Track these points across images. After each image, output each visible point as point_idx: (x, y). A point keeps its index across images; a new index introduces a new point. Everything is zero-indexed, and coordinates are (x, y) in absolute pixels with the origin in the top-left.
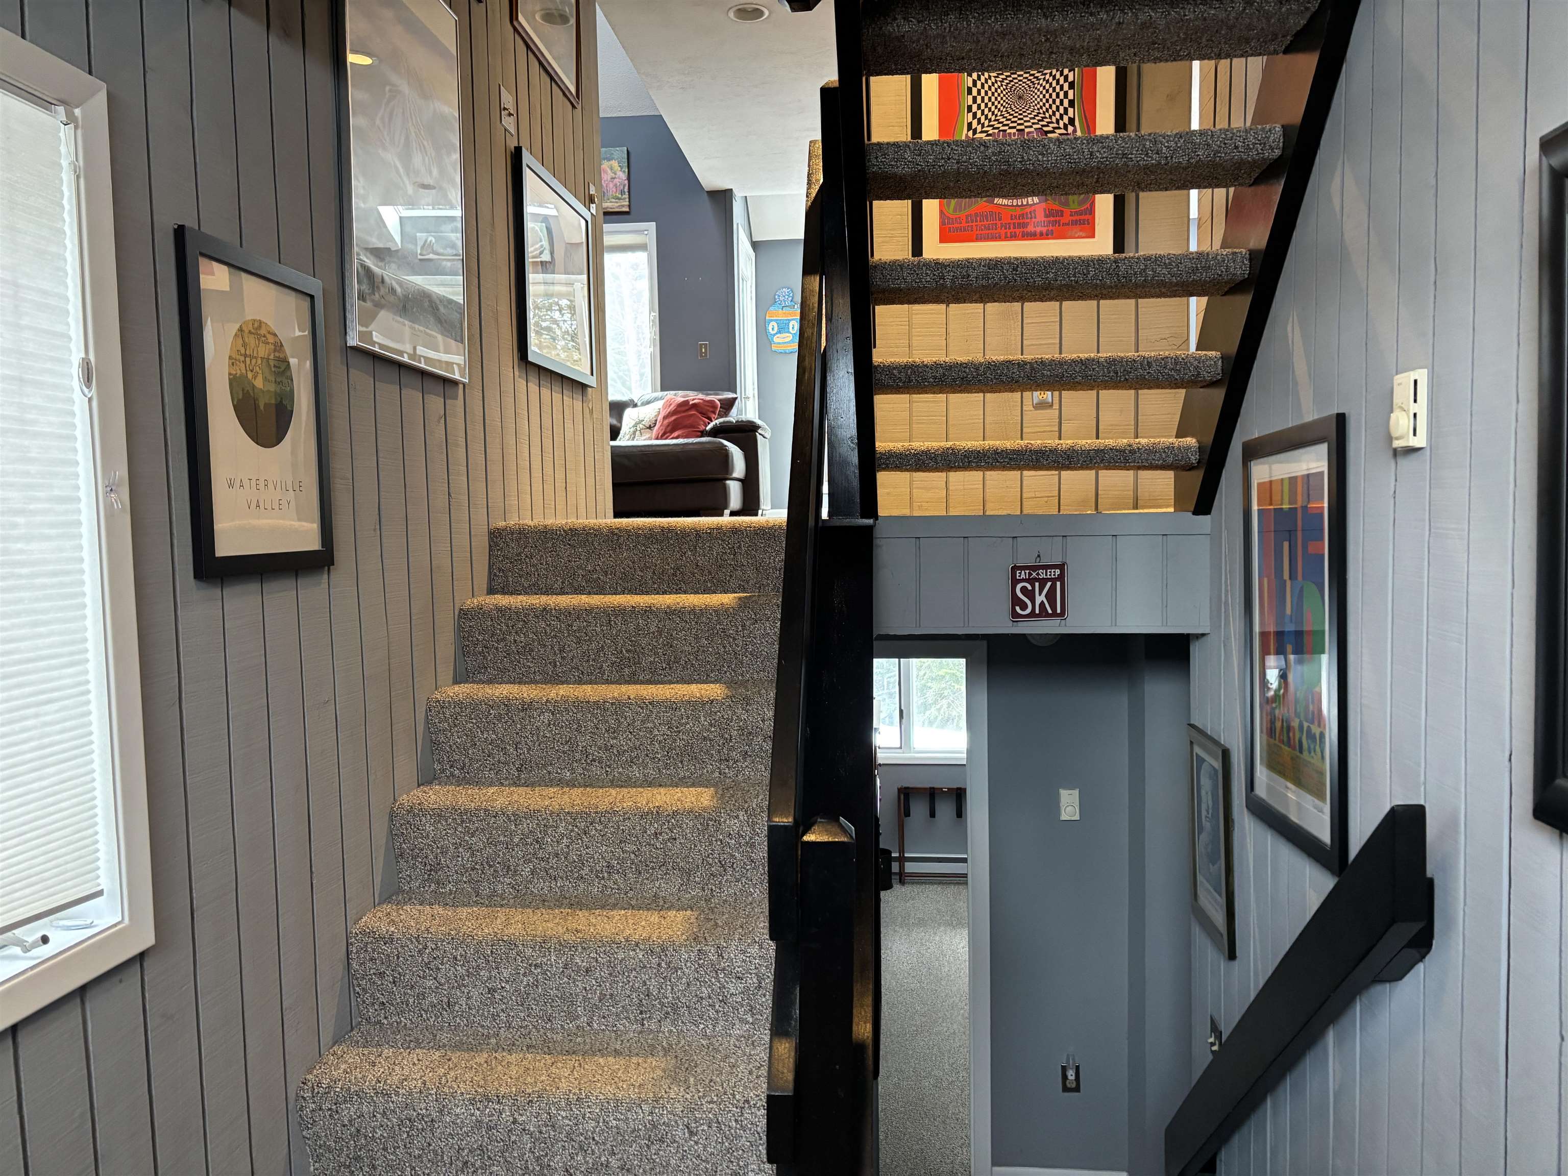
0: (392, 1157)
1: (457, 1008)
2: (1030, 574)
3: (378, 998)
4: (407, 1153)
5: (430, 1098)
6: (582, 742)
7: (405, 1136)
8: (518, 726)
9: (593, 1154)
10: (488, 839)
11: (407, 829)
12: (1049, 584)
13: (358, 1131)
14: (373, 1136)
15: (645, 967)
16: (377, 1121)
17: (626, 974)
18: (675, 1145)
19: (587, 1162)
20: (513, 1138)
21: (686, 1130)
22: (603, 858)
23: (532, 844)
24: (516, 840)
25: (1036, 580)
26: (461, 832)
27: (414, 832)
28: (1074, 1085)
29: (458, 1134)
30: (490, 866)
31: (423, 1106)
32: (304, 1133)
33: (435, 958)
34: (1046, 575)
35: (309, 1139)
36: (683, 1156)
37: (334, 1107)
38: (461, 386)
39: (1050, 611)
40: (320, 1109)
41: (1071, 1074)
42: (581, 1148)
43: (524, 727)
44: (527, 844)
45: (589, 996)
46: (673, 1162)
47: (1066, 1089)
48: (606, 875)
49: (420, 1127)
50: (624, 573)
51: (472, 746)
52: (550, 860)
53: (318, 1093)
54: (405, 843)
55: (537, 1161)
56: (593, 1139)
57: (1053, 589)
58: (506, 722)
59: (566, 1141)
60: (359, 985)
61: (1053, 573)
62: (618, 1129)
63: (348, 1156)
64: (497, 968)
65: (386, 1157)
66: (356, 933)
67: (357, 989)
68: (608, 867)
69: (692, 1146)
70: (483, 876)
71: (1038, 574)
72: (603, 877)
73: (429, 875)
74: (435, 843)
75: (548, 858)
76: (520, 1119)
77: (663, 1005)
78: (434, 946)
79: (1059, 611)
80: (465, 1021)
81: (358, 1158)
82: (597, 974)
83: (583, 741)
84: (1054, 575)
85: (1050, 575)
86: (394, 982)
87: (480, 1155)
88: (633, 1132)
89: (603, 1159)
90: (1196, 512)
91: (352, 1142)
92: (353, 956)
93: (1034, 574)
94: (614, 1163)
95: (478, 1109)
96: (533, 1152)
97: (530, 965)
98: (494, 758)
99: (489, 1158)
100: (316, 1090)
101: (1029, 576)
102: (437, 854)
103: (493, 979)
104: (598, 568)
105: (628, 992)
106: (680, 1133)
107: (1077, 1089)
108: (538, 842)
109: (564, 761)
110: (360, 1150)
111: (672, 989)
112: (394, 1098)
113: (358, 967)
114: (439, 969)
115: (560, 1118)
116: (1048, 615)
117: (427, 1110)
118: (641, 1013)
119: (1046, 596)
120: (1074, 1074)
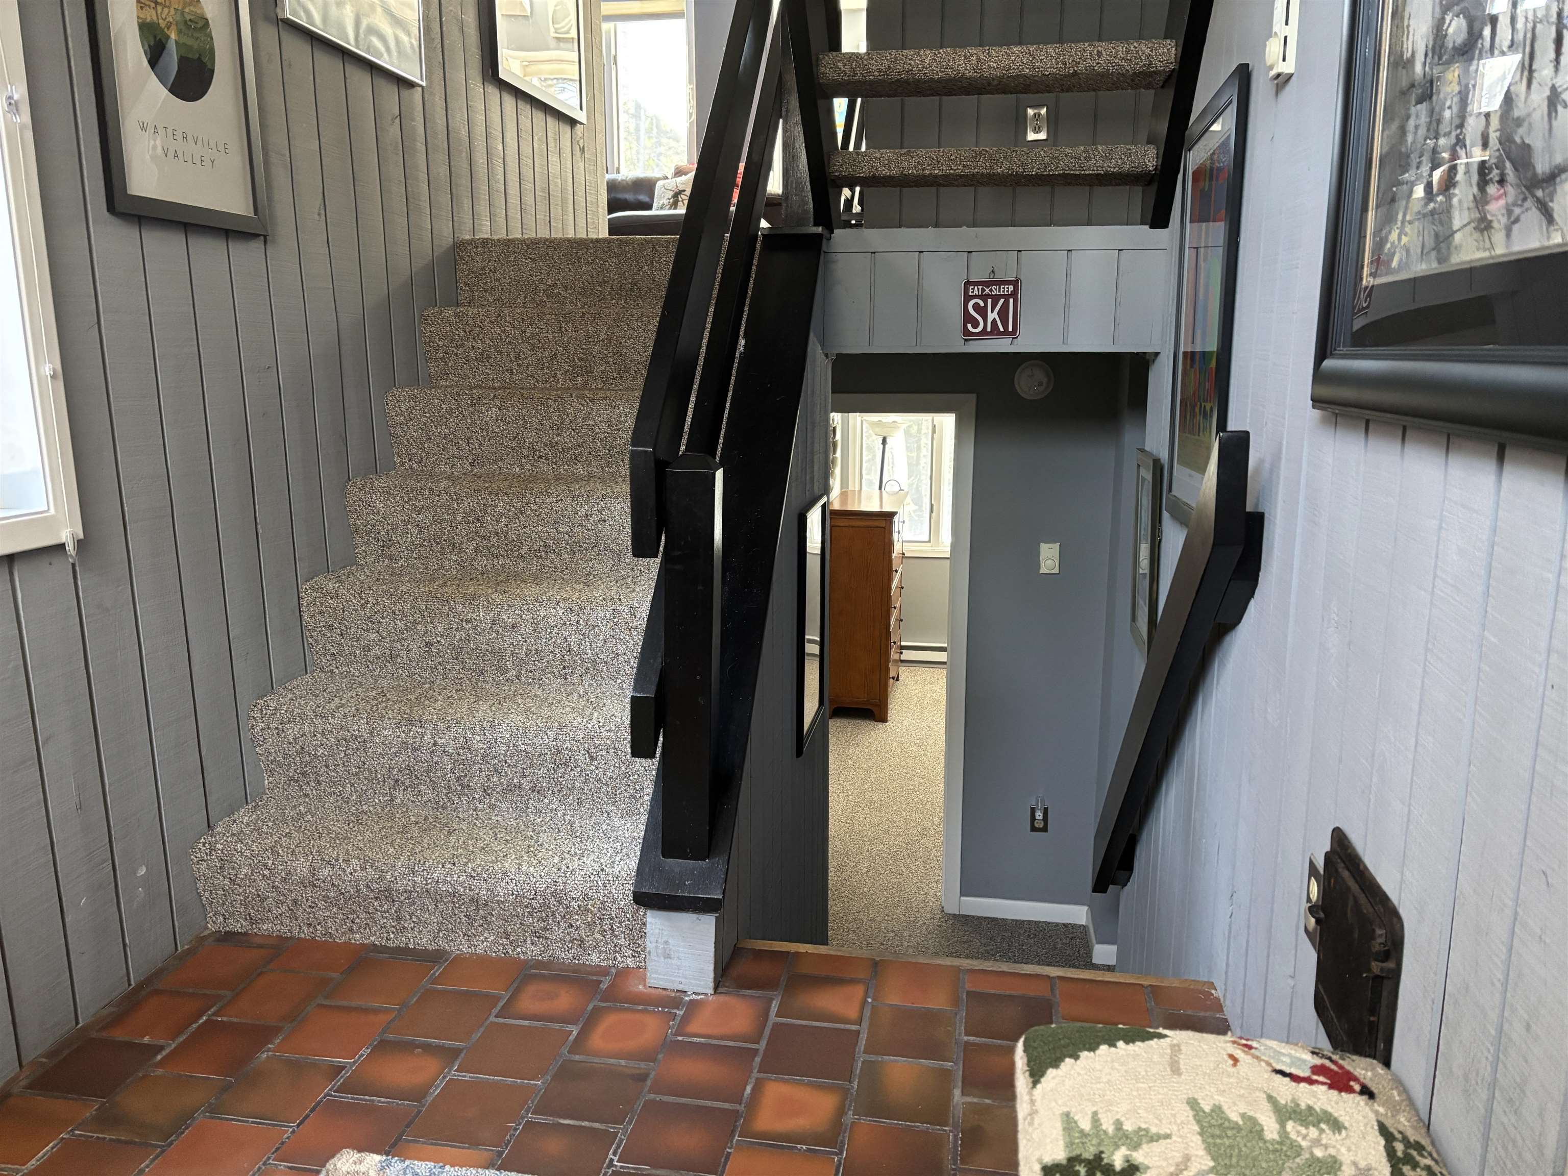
0: (333, 774)
1: (399, 661)
2: (983, 290)
3: (329, 649)
4: (345, 770)
5: (361, 721)
6: (528, 438)
7: (343, 755)
8: (469, 421)
9: (506, 776)
10: (433, 517)
11: (359, 506)
12: (1002, 300)
13: (302, 748)
14: (316, 754)
15: (565, 624)
16: (318, 740)
17: (549, 630)
18: (579, 769)
19: (502, 784)
20: (436, 759)
21: (587, 755)
22: (540, 538)
23: (473, 522)
24: (459, 518)
25: (988, 296)
26: (408, 509)
27: (366, 509)
28: (1041, 826)
29: (388, 754)
30: (437, 543)
31: (356, 728)
32: (257, 749)
33: (376, 612)
34: (999, 291)
35: (262, 755)
36: (586, 779)
37: (280, 727)
38: (420, 89)
39: (1002, 329)
40: (268, 728)
41: (1039, 815)
42: (496, 770)
43: (474, 422)
44: (469, 523)
45: (517, 651)
46: (577, 785)
47: (1034, 829)
48: (543, 554)
49: (354, 747)
50: (584, 289)
51: (427, 439)
52: (491, 539)
53: (266, 714)
54: (359, 520)
55: (458, 781)
56: (506, 762)
57: (1005, 306)
58: (457, 417)
59: (481, 764)
60: (312, 637)
61: (1006, 290)
62: (526, 753)
63: (295, 771)
64: (432, 623)
65: (328, 774)
66: (306, 588)
67: (310, 640)
68: (545, 546)
69: (593, 771)
70: (431, 552)
71: (991, 291)
72: (541, 556)
73: (382, 551)
74: (386, 520)
75: (489, 537)
76: (440, 741)
77: (583, 661)
78: (374, 601)
79: (1010, 329)
80: (407, 673)
81: (304, 774)
82: (523, 631)
83: (530, 437)
84: (1008, 291)
85: (1003, 291)
86: (342, 635)
87: (408, 774)
88: (540, 755)
89: (515, 781)
90: (1153, 226)
91: (298, 759)
92: (303, 609)
93: (987, 290)
94: (526, 785)
95: (403, 732)
96: (454, 773)
97: (462, 620)
98: (448, 452)
99: (417, 777)
100: (264, 712)
101: (982, 293)
102: (388, 530)
103: (429, 633)
104: (558, 283)
105: (551, 648)
106: (582, 758)
107: (1045, 829)
108: (478, 520)
109: (513, 456)
110: (306, 766)
111: (591, 646)
112: (331, 721)
113: (309, 619)
114: (380, 623)
115: (475, 741)
116: (1000, 333)
117: (359, 731)
118: (564, 668)
119: (998, 314)
120: (1041, 815)
